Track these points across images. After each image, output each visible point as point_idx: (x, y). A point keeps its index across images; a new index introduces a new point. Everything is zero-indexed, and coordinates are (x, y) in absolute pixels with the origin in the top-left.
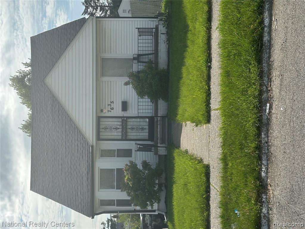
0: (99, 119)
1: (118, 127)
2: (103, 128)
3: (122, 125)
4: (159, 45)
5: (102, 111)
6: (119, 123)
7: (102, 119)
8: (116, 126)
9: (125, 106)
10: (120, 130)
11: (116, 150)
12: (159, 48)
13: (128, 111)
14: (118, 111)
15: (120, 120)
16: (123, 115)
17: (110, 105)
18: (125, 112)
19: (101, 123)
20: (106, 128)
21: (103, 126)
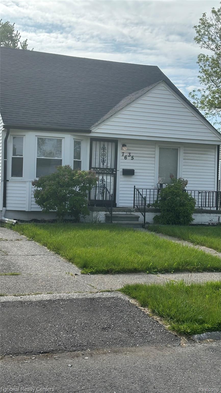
0: (114, 142)
1: (105, 164)
2: (104, 145)
3: (107, 168)
4: (208, 215)
5: (124, 145)
6: (109, 165)
7: (114, 144)
8: (106, 162)
9: (129, 173)
10: (102, 165)
11: (80, 159)
12: (205, 214)
13: (122, 176)
14: (123, 164)
15: (113, 167)
16: (118, 170)
17: (130, 155)
18: (122, 173)
19: (110, 144)
20: (104, 149)
21: (106, 146)
